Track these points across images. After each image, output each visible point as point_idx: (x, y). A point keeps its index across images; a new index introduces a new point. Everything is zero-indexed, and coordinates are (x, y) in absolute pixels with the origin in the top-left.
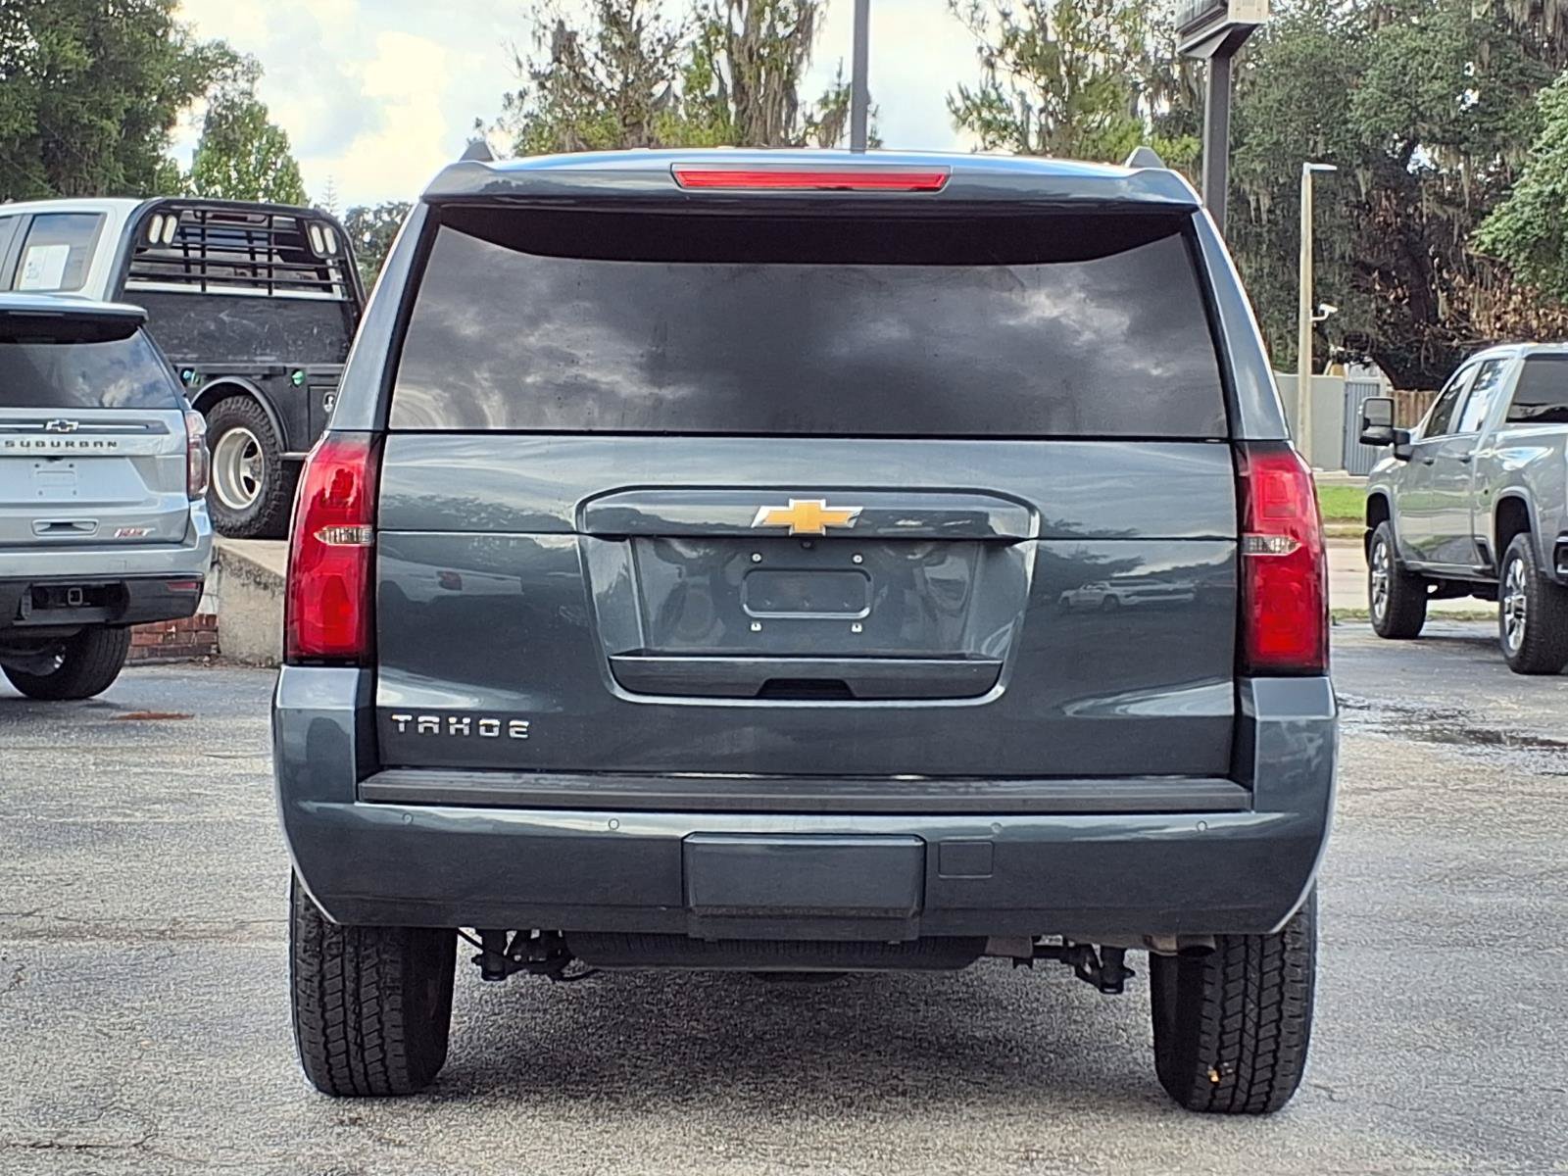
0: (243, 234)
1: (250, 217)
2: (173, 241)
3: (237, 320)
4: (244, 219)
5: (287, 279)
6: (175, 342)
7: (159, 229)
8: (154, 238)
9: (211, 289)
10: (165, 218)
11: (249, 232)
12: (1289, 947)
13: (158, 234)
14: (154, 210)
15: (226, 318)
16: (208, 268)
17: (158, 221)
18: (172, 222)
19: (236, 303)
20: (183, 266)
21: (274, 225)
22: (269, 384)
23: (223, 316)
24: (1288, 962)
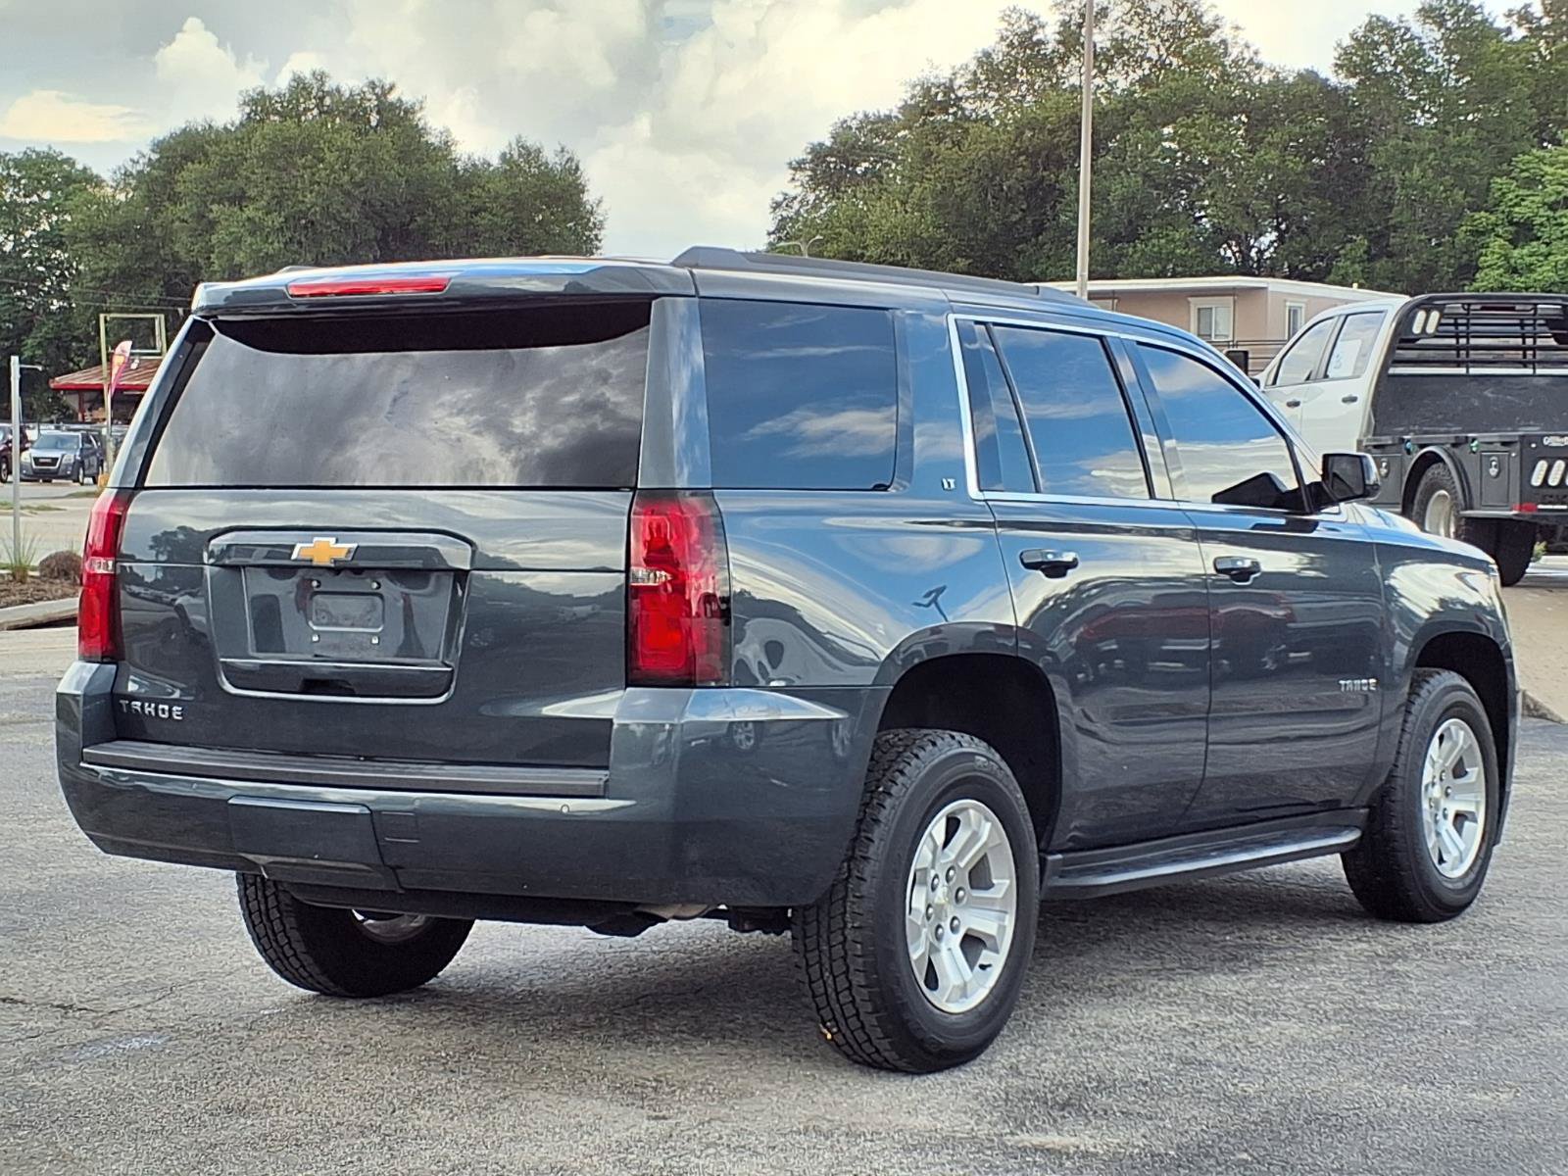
0: (1517, 322)
1: (1518, 307)
2: (1437, 330)
3: (1500, 396)
4: (1513, 309)
5: (1555, 358)
6: (1440, 417)
7: (1422, 322)
8: (1416, 329)
9: (1473, 371)
10: (1428, 312)
11: (1522, 320)
12: (850, 925)
13: (1421, 325)
14: (1418, 306)
15: (1490, 395)
16: (1471, 352)
17: (1421, 315)
18: (1435, 315)
19: (1501, 382)
20: (1454, 352)
21: (1539, 312)
22: (1456, 450)
23: (1488, 393)
24: (849, 938)
